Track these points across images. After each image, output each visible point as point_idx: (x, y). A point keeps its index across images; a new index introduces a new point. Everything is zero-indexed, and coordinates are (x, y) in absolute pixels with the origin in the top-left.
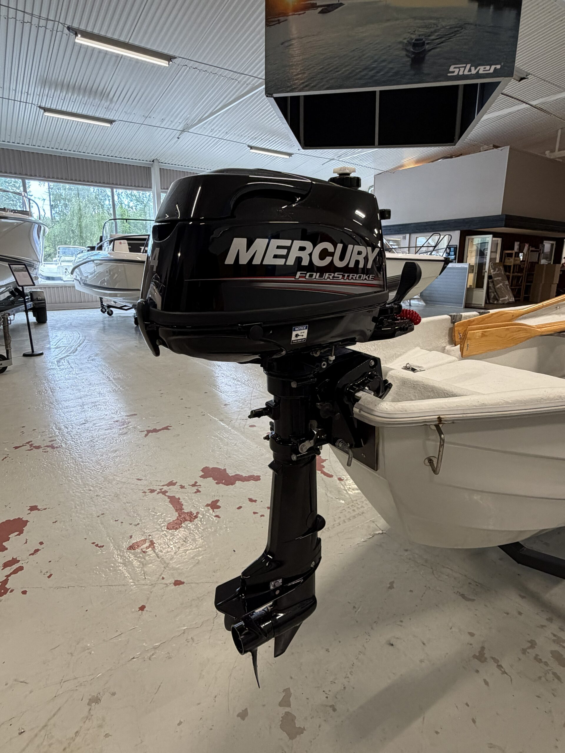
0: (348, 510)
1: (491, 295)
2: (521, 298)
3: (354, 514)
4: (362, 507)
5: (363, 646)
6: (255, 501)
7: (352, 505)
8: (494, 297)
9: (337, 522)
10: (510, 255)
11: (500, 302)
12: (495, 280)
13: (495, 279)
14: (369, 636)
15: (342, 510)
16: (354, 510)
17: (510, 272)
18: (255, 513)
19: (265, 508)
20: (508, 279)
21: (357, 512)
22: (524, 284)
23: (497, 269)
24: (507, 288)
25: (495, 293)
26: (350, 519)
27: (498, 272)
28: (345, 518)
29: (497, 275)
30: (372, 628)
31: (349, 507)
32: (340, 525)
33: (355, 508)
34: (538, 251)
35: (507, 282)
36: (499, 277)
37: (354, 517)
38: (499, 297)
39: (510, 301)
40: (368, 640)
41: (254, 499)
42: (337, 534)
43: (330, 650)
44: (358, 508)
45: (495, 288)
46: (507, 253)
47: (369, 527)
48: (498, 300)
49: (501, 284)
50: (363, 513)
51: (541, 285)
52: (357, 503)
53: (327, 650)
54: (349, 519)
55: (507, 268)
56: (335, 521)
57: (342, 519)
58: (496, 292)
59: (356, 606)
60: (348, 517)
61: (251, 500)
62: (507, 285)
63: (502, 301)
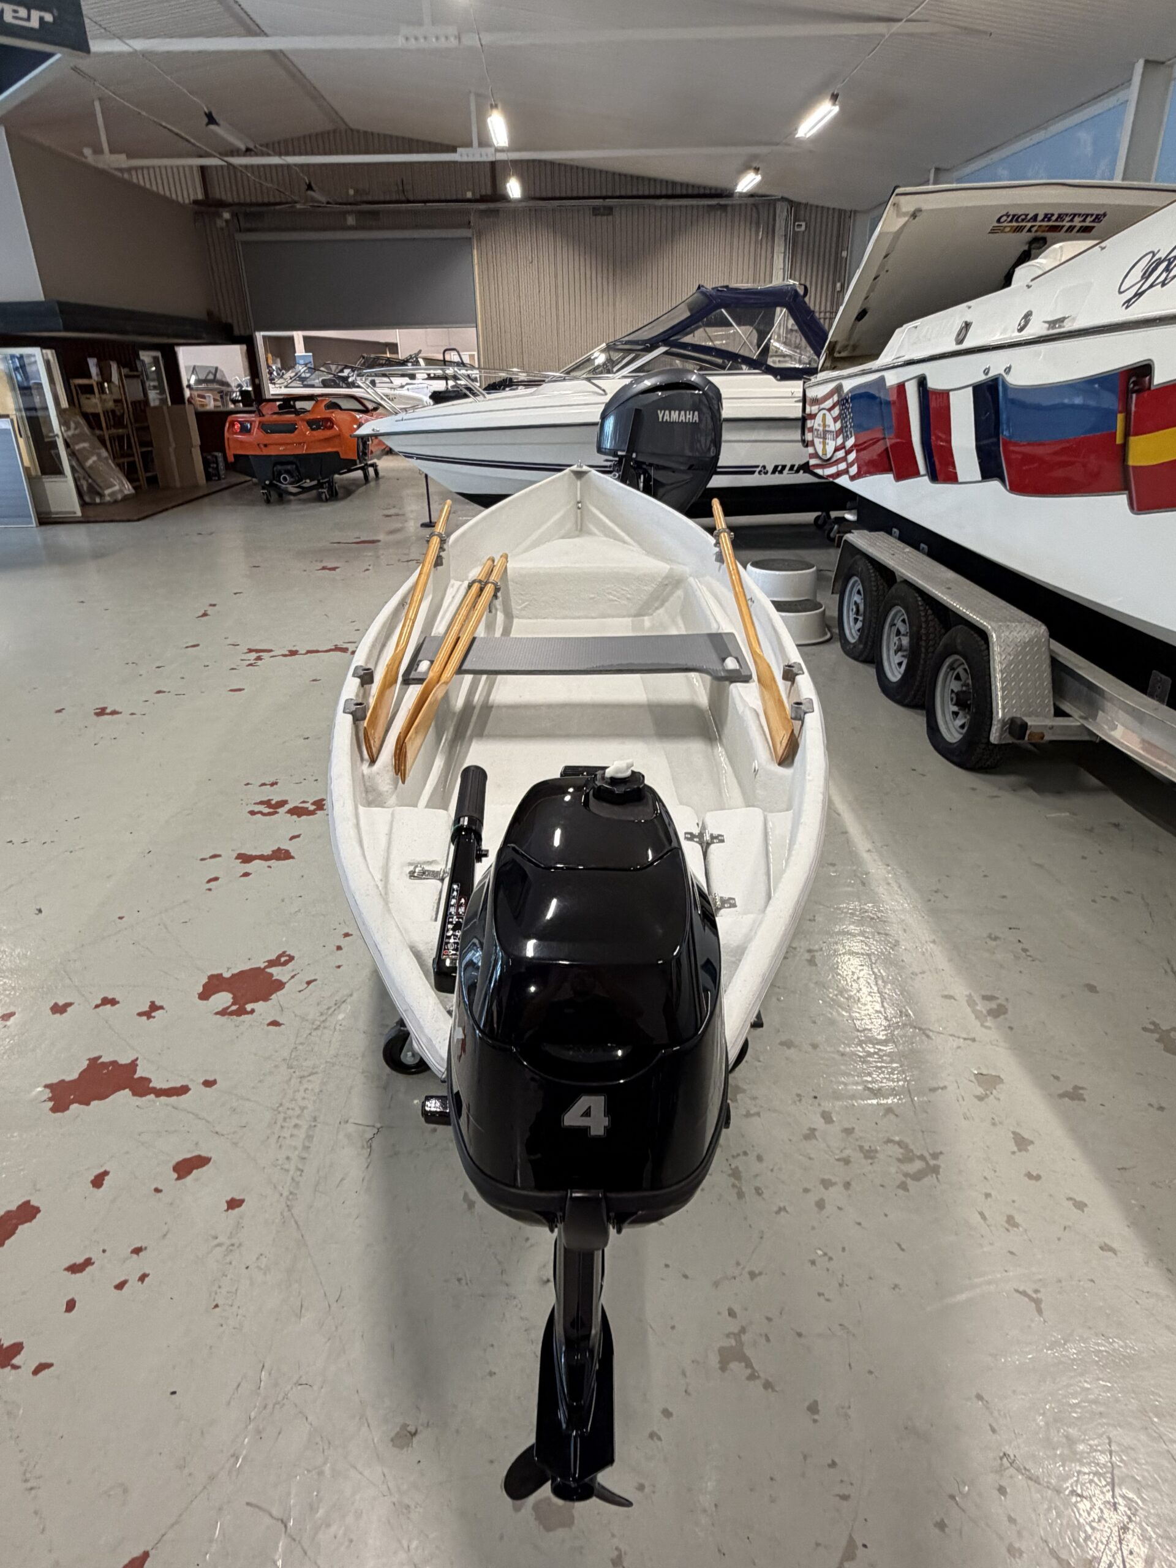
0: (286, 1133)
1: (82, 485)
2: (142, 482)
3: (302, 1134)
4: (303, 1109)
5: (522, 1318)
6: (88, 1262)
7: (285, 1119)
8: (88, 488)
9: (292, 1167)
10: (88, 390)
11: (108, 499)
12: (78, 450)
13: (77, 447)
14: (515, 1298)
15: (277, 1142)
16: (296, 1126)
17: (101, 428)
18: (120, 1286)
19: (127, 1259)
20: (103, 442)
21: (304, 1124)
22: (137, 450)
23: (72, 425)
24: (108, 464)
25: (90, 481)
26: (308, 1147)
27: (77, 432)
28: (297, 1153)
29: (80, 438)
30: (507, 1285)
31: (282, 1127)
32: (302, 1171)
33: (295, 1121)
34: (138, 377)
35: (104, 453)
36: (84, 441)
37: (310, 1137)
38: (100, 487)
39: (126, 492)
40: (519, 1306)
41: (80, 1260)
42: (315, 1190)
43: (493, 1370)
44: (298, 1117)
45: (83, 468)
46: (80, 386)
47: (348, 1136)
48: (101, 496)
49: (94, 458)
50: (315, 1119)
51: (171, 450)
52: (288, 1109)
53: (491, 1374)
54: (306, 1148)
55: (92, 420)
56: (287, 1171)
57: (294, 1156)
58: (90, 477)
59: (460, 1276)
60: (300, 1146)
61: (75, 1269)
62: (106, 458)
63: (110, 495)
